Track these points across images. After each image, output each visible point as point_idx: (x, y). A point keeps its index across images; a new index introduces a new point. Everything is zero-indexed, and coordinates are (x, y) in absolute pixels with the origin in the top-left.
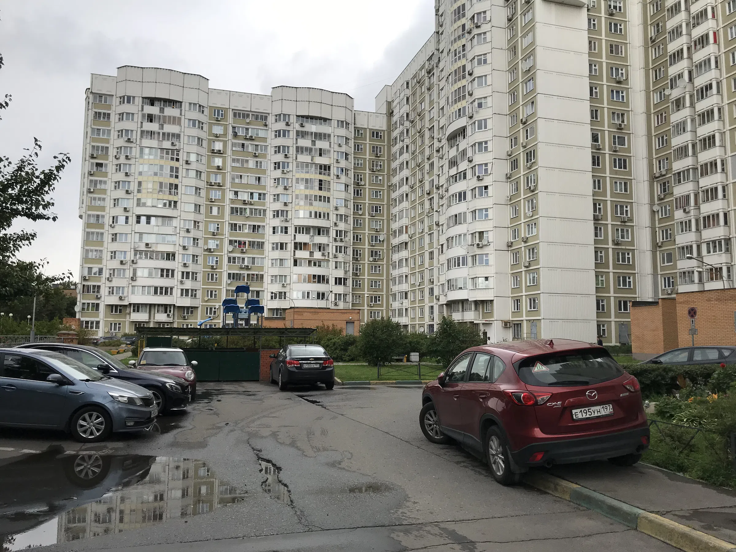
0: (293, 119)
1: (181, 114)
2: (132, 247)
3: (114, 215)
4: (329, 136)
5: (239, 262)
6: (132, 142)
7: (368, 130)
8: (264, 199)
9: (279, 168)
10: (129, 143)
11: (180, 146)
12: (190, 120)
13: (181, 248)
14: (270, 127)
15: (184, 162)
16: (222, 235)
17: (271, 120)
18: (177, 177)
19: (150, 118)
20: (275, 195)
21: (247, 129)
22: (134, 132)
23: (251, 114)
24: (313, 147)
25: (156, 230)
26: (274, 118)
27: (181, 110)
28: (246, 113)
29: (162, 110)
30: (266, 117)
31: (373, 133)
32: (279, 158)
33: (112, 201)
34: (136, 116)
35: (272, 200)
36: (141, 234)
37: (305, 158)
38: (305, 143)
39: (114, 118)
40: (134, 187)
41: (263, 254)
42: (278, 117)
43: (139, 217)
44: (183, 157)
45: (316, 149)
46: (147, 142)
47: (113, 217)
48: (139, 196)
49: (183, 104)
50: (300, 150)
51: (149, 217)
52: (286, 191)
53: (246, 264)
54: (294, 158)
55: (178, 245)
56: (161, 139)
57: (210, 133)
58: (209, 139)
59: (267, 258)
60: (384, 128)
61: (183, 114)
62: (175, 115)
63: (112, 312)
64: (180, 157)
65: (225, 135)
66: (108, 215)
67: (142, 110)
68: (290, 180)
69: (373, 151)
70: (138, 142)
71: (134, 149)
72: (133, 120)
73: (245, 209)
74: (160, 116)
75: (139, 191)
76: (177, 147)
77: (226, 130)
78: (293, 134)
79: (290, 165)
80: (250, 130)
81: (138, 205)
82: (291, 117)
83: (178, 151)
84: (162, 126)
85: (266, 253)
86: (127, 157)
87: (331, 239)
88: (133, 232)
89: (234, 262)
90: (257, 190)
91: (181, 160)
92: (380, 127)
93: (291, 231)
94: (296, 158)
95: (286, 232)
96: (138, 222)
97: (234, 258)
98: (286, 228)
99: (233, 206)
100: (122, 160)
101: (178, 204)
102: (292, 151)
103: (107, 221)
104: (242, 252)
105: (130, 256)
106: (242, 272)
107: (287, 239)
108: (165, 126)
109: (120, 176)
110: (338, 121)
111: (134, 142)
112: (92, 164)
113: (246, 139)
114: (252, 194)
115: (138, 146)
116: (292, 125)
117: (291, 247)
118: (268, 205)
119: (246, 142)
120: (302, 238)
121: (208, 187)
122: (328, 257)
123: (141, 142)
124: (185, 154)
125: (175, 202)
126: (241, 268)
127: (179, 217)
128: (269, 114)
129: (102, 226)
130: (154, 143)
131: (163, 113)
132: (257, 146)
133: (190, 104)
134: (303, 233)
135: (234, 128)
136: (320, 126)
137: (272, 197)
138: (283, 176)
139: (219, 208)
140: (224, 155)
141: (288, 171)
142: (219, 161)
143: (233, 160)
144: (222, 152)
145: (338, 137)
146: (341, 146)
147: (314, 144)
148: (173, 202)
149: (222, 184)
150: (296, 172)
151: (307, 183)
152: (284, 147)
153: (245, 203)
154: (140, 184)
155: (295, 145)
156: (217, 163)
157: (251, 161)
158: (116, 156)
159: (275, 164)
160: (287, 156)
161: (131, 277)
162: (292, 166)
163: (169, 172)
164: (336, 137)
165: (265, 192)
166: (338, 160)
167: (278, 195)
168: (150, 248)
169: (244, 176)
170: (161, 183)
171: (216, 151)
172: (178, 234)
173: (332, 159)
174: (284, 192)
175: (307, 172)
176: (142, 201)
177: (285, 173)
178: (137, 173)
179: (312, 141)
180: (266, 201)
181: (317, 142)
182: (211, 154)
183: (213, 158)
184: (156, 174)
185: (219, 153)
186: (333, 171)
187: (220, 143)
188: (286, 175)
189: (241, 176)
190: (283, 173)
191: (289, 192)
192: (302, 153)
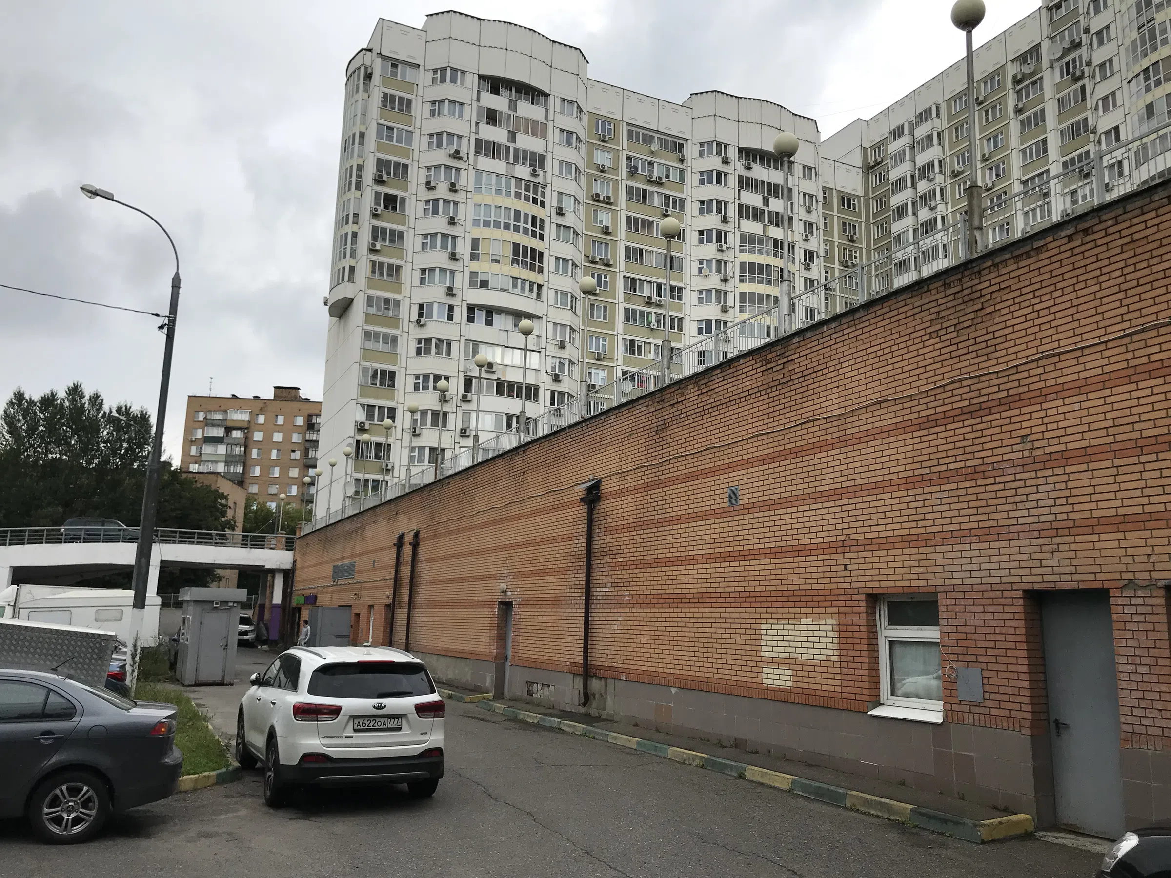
0: (733, 153)
1: (546, 118)
2: (461, 369)
3: (421, 302)
4: (790, 191)
6: (461, 158)
7: (835, 192)
8: (680, 298)
9: (709, 241)
10: (456, 160)
11: (545, 177)
12: (562, 130)
13: (549, 379)
14: (690, 165)
15: (554, 211)
16: (612, 359)
17: (691, 151)
18: (542, 238)
19: (492, 117)
20: (701, 292)
21: (651, 164)
22: (464, 141)
23: (656, 136)
24: (766, 209)
25: (502, 339)
26: (697, 148)
27: (547, 111)
28: (649, 133)
29: (513, 105)
30: (681, 146)
31: (843, 198)
32: (712, 221)
33: (417, 275)
34: (467, 109)
35: (695, 301)
36: (475, 344)
37: (752, 227)
38: (753, 199)
39: (420, 110)
40: (463, 248)
42: (706, 147)
43: (471, 309)
44: (551, 199)
45: (770, 213)
46: (486, 163)
47: (421, 306)
48: (475, 266)
49: (551, 99)
50: (744, 211)
51: (491, 312)
52: (723, 284)
54: (737, 226)
55: (543, 371)
56: (511, 161)
57: (590, 163)
58: (588, 174)
60: (860, 192)
61: (551, 117)
62: (535, 118)
64: (547, 200)
65: (615, 169)
66: (407, 300)
67: (478, 100)
68: (730, 265)
69: (844, 231)
70: (471, 161)
71: (463, 173)
72: (461, 115)
73: (649, 314)
74: (509, 116)
75: (474, 257)
76: (539, 180)
77: (617, 159)
78: (733, 181)
79: (730, 237)
80: (655, 165)
81: (472, 284)
82: (730, 149)
83: (544, 187)
84: (512, 136)
86: (453, 188)
88: (463, 339)
90: (669, 280)
91: (547, 205)
92: (853, 190)
94: (739, 227)
96: (471, 319)
99: (628, 306)
100: (442, 191)
101: (544, 290)
102: (733, 211)
103: (408, 312)
105: (456, 387)
108: (519, 136)
109: (438, 224)
110: (804, 167)
111: (465, 158)
112: (377, 195)
113: (650, 182)
114: (659, 286)
115: (471, 168)
116: (732, 163)
118: (686, 310)
119: (649, 188)
121: (588, 264)
123: (476, 161)
124: (555, 195)
125: (540, 287)
127: (544, 317)
128: (686, 140)
129: (395, 322)
130: (499, 166)
131: (515, 110)
132: (667, 197)
133: (563, 100)
135: (629, 158)
136: (775, 172)
137: (695, 295)
138: (720, 256)
139: (605, 308)
140: (614, 208)
141: (727, 248)
142: (605, 218)
143: (628, 219)
144: (612, 200)
145: (804, 194)
146: (809, 211)
147: (766, 202)
148: (535, 287)
149: (611, 263)
150: (741, 251)
151: (761, 272)
152: (719, 202)
153: (649, 302)
154: (475, 243)
155: (737, 202)
156: (601, 222)
157: (657, 225)
158: (428, 183)
159: (701, 233)
160: (725, 220)
161: (462, 430)
162: (734, 240)
163: (529, 226)
164: (802, 194)
165: (681, 285)
166: (807, 236)
167: (709, 291)
168: (493, 372)
169: (647, 251)
170: (516, 246)
171: (601, 198)
172: (543, 351)
173: (796, 233)
174: (721, 287)
175: (760, 252)
176: (481, 277)
177: (722, 251)
178: (469, 222)
179: (764, 197)
180: (683, 302)
181: (772, 200)
182: (591, 202)
183: (596, 211)
184: (507, 227)
185: (607, 201)
186: (799, 255)
187: (608, 184)
188: (724, 254)
189: (641, 250)
190: (719, 250)
191: (729, 287)
192: (747, 217)
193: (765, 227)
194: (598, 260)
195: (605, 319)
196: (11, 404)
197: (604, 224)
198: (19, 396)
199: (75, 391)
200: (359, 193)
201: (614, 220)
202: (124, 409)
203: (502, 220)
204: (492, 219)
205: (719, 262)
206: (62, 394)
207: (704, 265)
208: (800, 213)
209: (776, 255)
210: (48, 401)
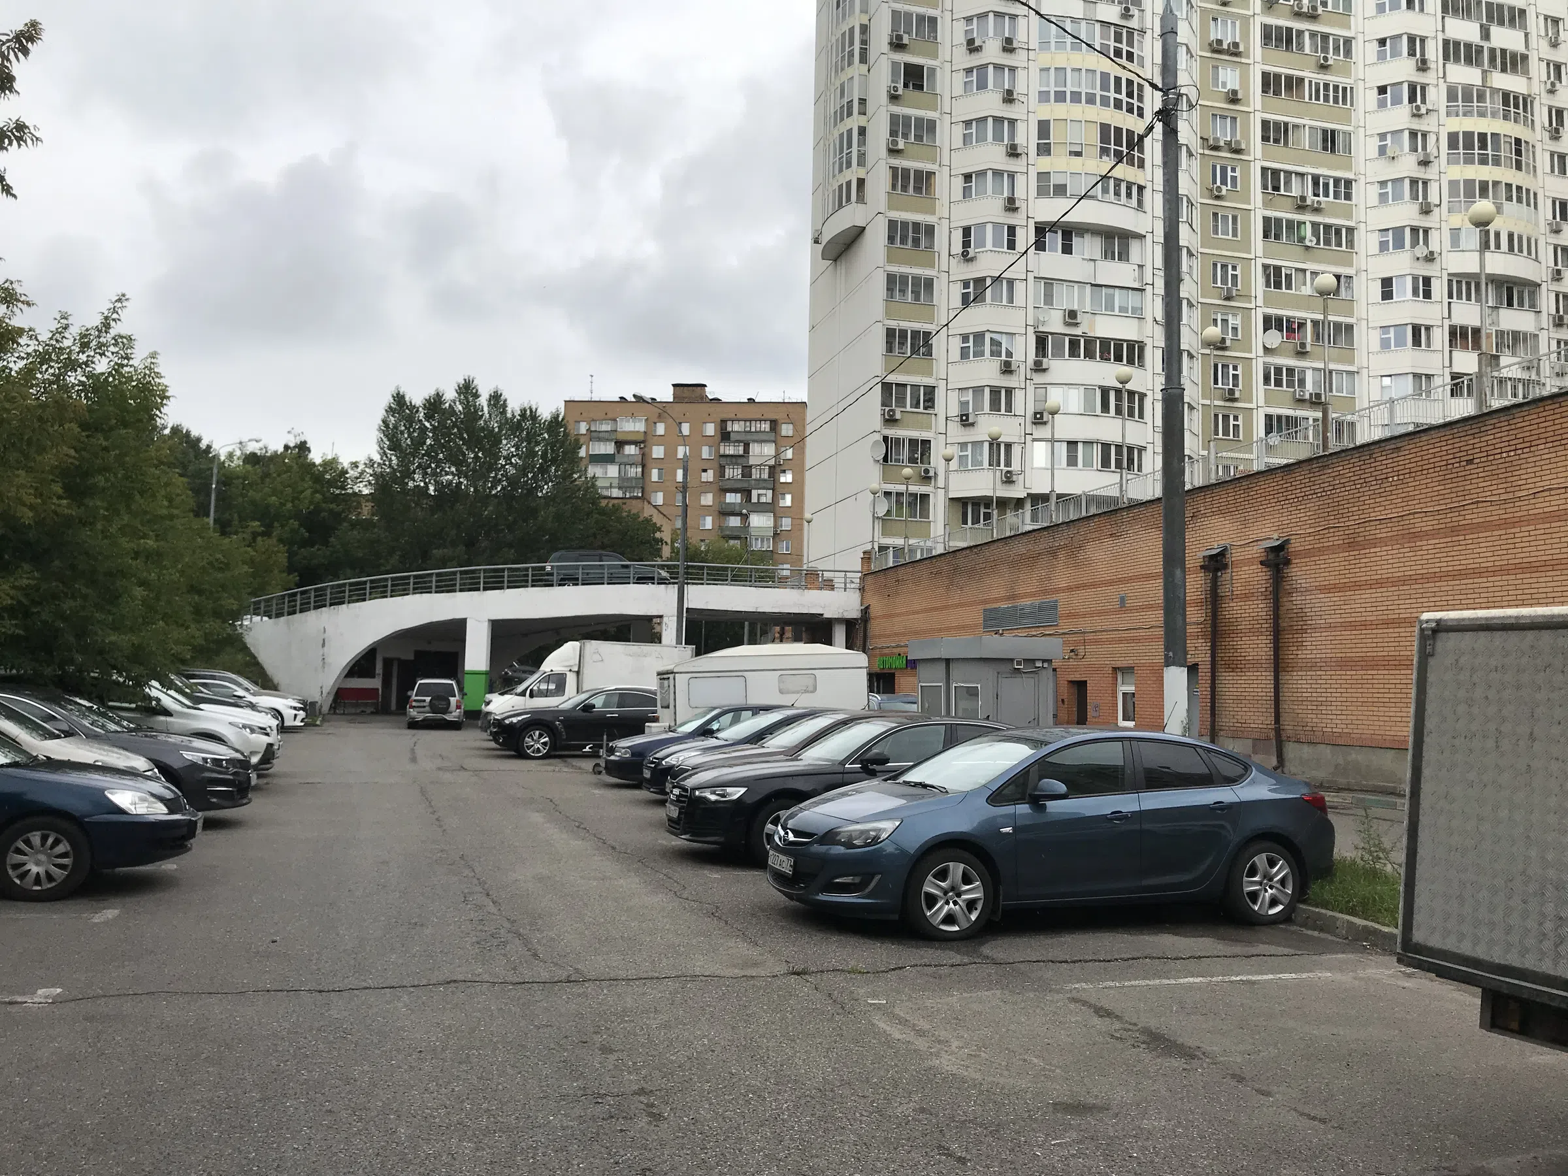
2: (1030, 322)
3: (965, 224)
4: (1523, 12)
5: (1290, 384)
8: (1348, 197)
9: (1397, 101)
11: (1142, 19)
13: (1158, 331)
16: (1248, 297)
18: (1141, 113)
20: (1383, 184)
24: (1486, 45)
25: (1088, 272)
32: (1402, 69)
33: (959, 182)
35: (1374, 200)
36: (1049, 283)
37: (1464, 75)
38: (1465, 30)
40: (1027, 137)
41: (1352, 362)
43: (1041, 230)
44: (1153, 52)
45: (1492, 51)
47: (967, 231)
48: (1044, 164)
50: (1453, 50)
51: (1069, 233)
52: (1422, 169)
53: (1309, 387)
54: (1440, 74)
55: (1150, 319)
58: (1204, 10)
59: (1365, 372)
63: (965, 522)
64: (1146, 53)
66: (945, 222)
68: (1431, 139)
70: (1032, 3)
71: (1021, 22)
73: (1301, 224)
75: (1043, 150)
76: (1134, 23)
78: (1433, 3)
79: (1431, 93)
81: (1042, 192)
83: (1142, 34)
85: (1361, 358)
86: (1008, 47)
87: (1545, 321)
88: (1031, 276)
89: (1278, 383)
90: (1330, 168)
91: (1148, 62)
93: (1439, 288)
94: (1444, 77)
95: (1427, 295)
96: (1040, 245)
97: (1278, 370)
98: (1427, 281)
99: (1269, 213)
100: (992, 52)
101: (1147, 194)
102: (1434, 52)
103: (947, 241)
104: (1301, 353)
105: (1024, 351)
106: (1300, 413)
107: (1430, 313)
109: (989, 103)
112: (895, 65)
113: (1298, 15)
114: (1316, 180)
115: (1032, 12)
117: (1440, 337)
118: (1359, 214)
119: (1297, 25)
120: (1467, 314)
121: (1207, 152)
122: (1538, 373)
125: (1141, 188)
126: (1300, 401)
127: (1149, 236)
129: (928, 257)
130: (1074, 6)
132: (1325, 37)
134: (1469, 298)
137: (1375, 190)
138: (1416, 125)
139: (1235, 218)
140: (1243, 60)
141: (1428, 111)
142: (1230, 78)
143: (1265, 76)
144: (1241, 48)
145: (1546, 18)
146: (1555, 45)
147: (1486, 35)
148: (1135, 190)
149: (1243, 147)
150: (1448, 114)
151: (1483, 146)
152: (1412, 39)
153: (1301, 206)
154: (1044, 128)
155: (1440, 37)
156: (1224, 84)
157: (1310, 82)
158: (971, 42)
159: (1382, 90)
160: (1423, 66)
161: (1036, 414)
162: (1437, 96)
163: (1123, 96)
164: (1541, 18)
165: (1350, 176)
166: (1553, 84)
167: (1397, 181)
168: (1076, 325)
169: (1296, 126)
170: (1105, 128)
171: (1225, 46)
172: (1149, 288)
173: (1535, 81)
174: (1419, 173)
175: (1482, 114)
176: (1055, 180)
177: (1420, 116)
178: (1034, 97)
179: (1481, 26)
180: (1354, 201)
181: (1495, 30)
182: (1209, 55)
183: (1216, 68)
184: (1091, 100)
185: (1234, 51)
186: (1541, 116)
187: (1233, 23)
188: (1421, 121)
189: (1286, 124)
190: (1414, 115)
191: (1431, 173)
192: (1457, 60)
193: (1484, 72)
194: (1222, 144)
195: (1235, 234)
196: (390, 410)
197: (1229, 87)
198: (399, 399)
199: (467, 390)
200: (864, 68)
201: (1245, 79)
202: (528, 412)
203: (1084, 90)
204: (1069, 89)
205: (1413, 134)
206: (450, 395)
207: (1389, 141)
208: (1540, 50)
209: (1506, 118)
210: (434, 404)
